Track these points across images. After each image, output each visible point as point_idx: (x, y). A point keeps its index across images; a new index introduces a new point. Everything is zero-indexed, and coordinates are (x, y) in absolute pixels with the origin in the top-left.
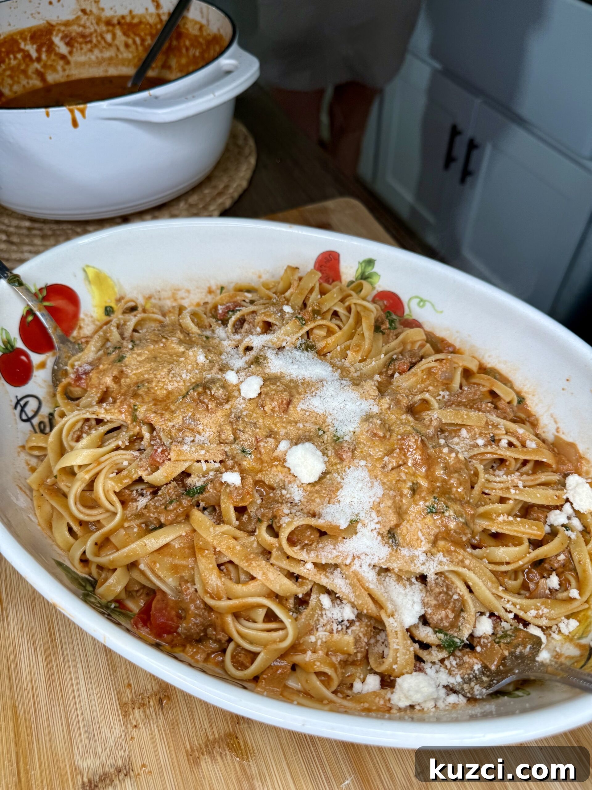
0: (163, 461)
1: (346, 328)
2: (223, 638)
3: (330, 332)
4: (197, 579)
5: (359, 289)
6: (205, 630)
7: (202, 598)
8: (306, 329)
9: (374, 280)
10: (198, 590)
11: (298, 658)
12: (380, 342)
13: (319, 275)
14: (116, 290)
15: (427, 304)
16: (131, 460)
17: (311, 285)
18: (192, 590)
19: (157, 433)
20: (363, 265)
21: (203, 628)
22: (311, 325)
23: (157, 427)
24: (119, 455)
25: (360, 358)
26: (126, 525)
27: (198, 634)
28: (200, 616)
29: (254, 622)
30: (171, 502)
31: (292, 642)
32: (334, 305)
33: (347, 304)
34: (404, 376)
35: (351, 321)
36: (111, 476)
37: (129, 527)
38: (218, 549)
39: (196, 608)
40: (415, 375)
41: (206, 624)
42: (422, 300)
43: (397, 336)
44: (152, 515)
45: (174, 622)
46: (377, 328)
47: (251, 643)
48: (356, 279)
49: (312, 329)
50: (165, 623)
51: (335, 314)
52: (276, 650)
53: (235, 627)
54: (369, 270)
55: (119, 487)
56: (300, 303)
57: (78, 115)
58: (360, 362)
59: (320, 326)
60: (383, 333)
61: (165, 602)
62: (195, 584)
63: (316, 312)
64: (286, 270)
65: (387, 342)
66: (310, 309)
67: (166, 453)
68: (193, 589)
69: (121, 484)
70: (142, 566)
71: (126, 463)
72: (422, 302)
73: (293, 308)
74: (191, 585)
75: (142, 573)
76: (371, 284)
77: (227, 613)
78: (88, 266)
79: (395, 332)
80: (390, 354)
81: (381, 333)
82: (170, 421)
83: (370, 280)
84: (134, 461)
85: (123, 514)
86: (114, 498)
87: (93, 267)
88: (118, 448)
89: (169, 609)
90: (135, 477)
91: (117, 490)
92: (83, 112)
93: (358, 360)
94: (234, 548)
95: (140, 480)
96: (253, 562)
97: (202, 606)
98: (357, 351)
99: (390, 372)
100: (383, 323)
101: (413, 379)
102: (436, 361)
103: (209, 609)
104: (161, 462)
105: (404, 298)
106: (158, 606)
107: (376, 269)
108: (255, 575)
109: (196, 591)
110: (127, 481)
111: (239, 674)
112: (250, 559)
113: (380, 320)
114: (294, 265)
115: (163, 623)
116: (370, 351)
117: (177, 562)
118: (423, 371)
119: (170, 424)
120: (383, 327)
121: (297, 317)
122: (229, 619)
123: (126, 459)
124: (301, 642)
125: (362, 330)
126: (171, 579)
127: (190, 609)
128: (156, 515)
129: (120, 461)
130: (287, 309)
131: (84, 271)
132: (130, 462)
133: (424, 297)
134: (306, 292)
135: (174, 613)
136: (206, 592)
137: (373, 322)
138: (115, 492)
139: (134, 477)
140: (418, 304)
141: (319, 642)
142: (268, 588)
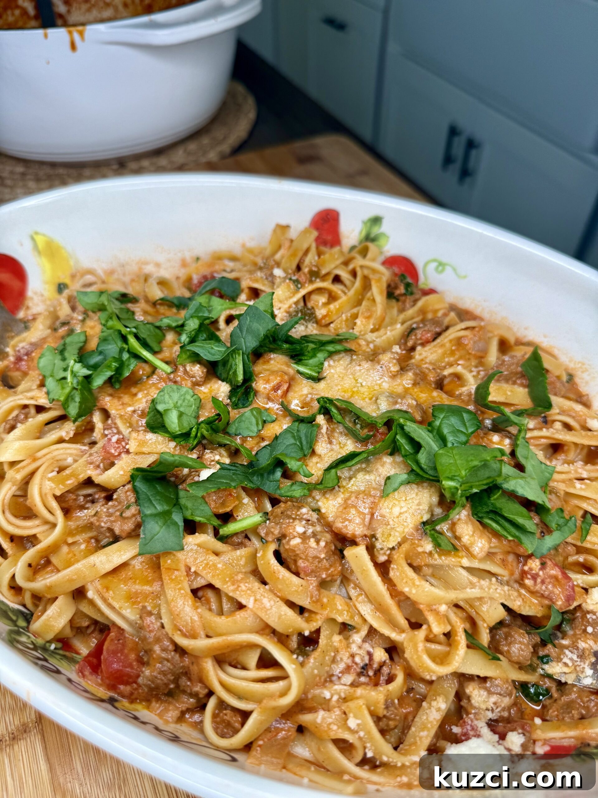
0: (120, 454)
1: (351, 293)
2: (201, 691)
3: (332, 298)
4: (163, 611)
5: (364, 252)
6: (176, 681)
7: (170, 636)
8: (303, 292)
9: (382, 241)
10: (165, 625)
11: (306, 718)
12: (395, 311)
13: (315, 234)
14: (71, 262)
15: (448, 270)
16: (77, 455)
17: (305, 246)
18: (157, 625)
19: (112, 420)
20: (369, 224)
21: (172, 678)
22: (309, 288)
23: (113, 412)
24: (62, 449)
25: (372, 327)
26: (70, 540)
27: (167, 685)
28: (168, 660)
29: (244, 668)
30: (128, 507)
31: (297, 695)
32: (336, 268)
33: (351, 267)
34: (427, 348)
35: (358, 283)
36: (50, 475)
37: (74, 543)
38: (193, 570)
39: (164, 650)
40: (442, 346)
41: (177, 672)
42: (441, 264)
43: (415, 301)
44: (103, 524)
45: (132, 668)
46: (391, 294)
47: (240, 697)
48: (361, 242)
49: (310, 293)
50: (121, 670)
51: (337, 279)
52: (274, 708)
53: (217, 675)
54: (375, 231)
55: (60, 489)
56: (294, 266)
58: (372, 331)
59: (319, 291)
60: (398, 300)
61: (121, 641)
62: (161, 618)
63: (314, 275)
64: (275, 231)
65: (402, 310)
66: (306, 270)
67: (123, 444)
68: (159, 624)
69: (63, 485)
70: (90, 594)
71: (70, 460)
72: (441, 266)
73: (285, 271)
74: (156, 619)
75: (92, 603)
76: (379, 247)
77: (206, 657)
78: (36, 233)
79: (413, 298)
80: (409, 323)
81: (394, 301)
82: (130, 406)
83: (376, 243)
84: (82, 456)
85: (66, 527)
86: (54, 505)
87: (43, 235)
88: (61, 441)
89: (126, 651)
90: (82, 477)
91: (58, 493)
93: (369, 330)
94: (215, 565)
95: (89, 482)
96: (242, 585)
97: (171, 647)
98: (368, 318)
99: (410, 344)
100: (396, 287)
101: (440, 351)
102: (466, 329)
103: (180, 650)
104: (116, 454)
105: (419, 263)
106: (112, 648)
107: (384, 228)
108: (244, 602)
109: (163, 627)
110: (71, 482)
111: (224, 743)
112: (237, 581)
113: (393, 285)
114: (283, 222)
115: (118, 671)
116: (383, 319)
117: (137, 587)
118: (451, 341)
119: (130, 409)
120: (397, 292)
121: (290, 279)
122: (209, 666)
123: (71, 455)
124: (310, 696)
125: (372, 295)
126: (129, 611)
127: (155, 652)
128: (108, 524)
129: (64, 456)
130: (278, 272)
131: (33, 239)
132: (77, 458)
133: (444, 260)
134: (300, 254)
135: (133, 656)
136: (177, 628)
137: (385, 285)
138: (56, 498)
139: (81, 476)
140: (436, 269)
141: (335, 698)
142: (262, 620)
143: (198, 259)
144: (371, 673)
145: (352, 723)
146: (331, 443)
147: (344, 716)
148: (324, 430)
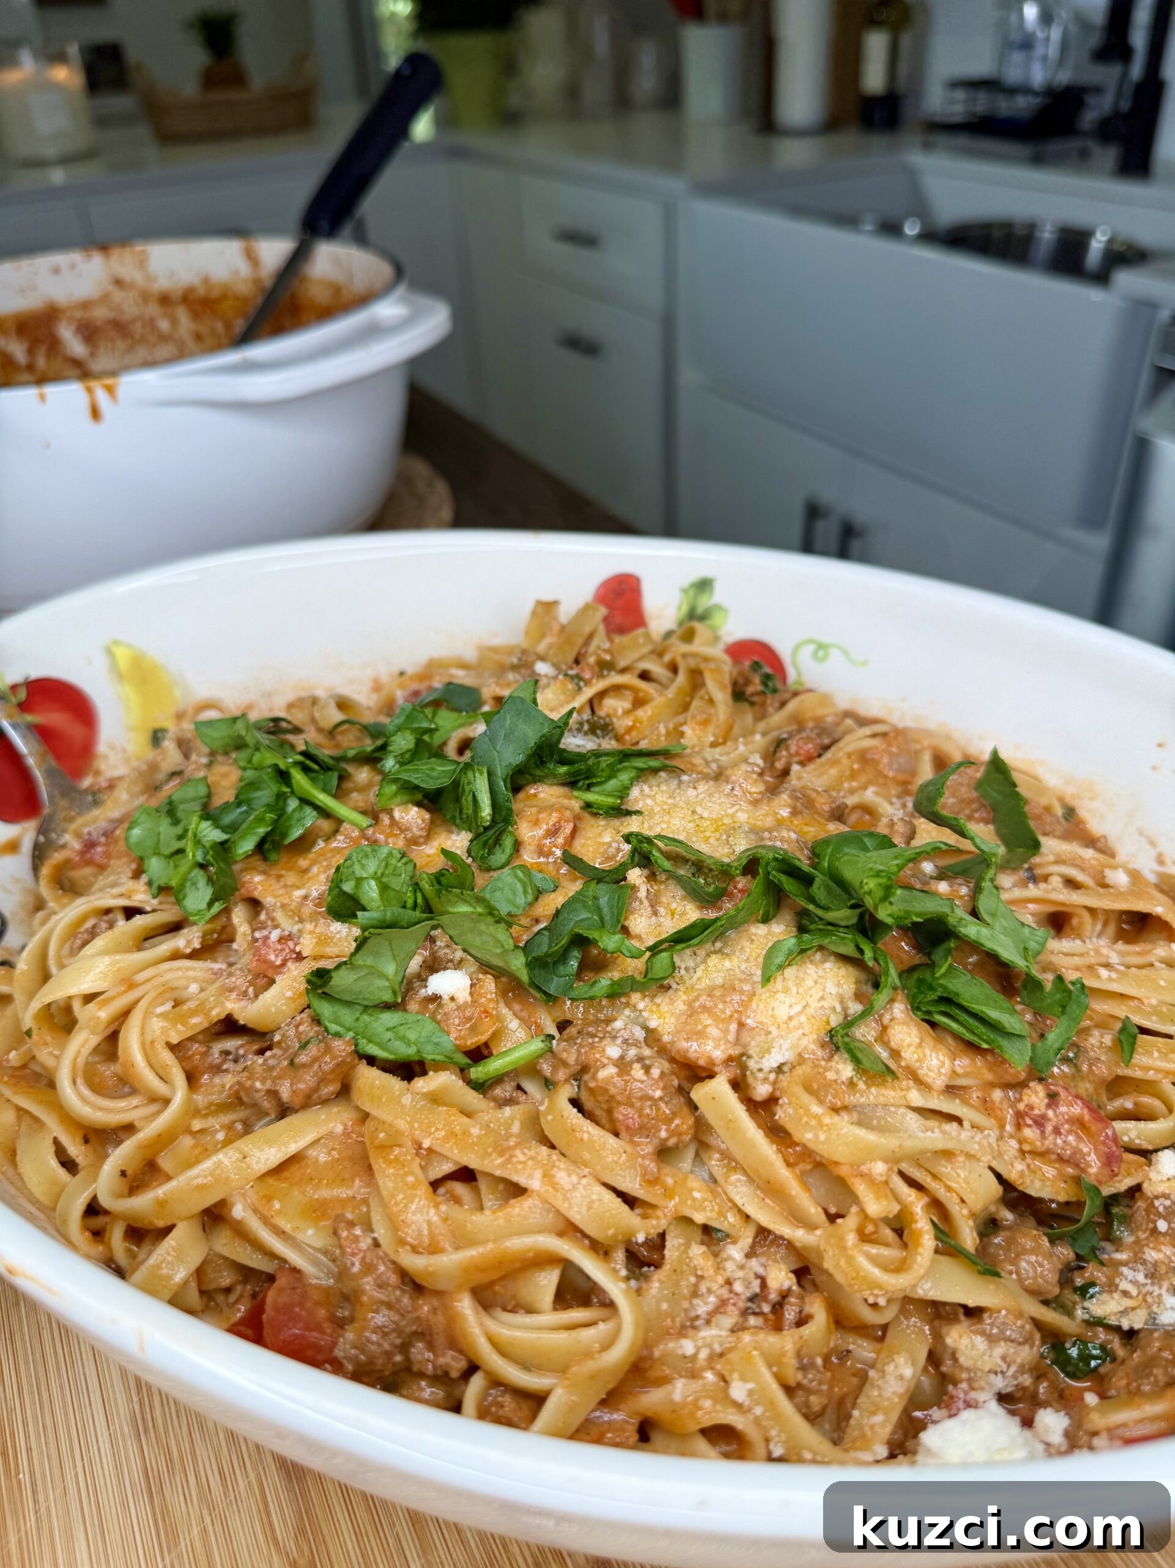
0: (284, 963)
1: (671, 693)
2: (453, 1363)
3: (639, 702)
4: (376, 1218)
5: (688, 636)
6: (404, 1348)
7: (393, 1257)
8: (588, 693)
9: (717, 619)
10: (381, 1241)
11: (651, 1400)
12: (749, 718)
13: (603, 611)
14: (178, 693)
15: (834, 653)
16: (206, 982)
17: (587, 629)
18: (365, 1243)
19: (267, 914)
20: (691, 593)
21: (398, 1341)
22: (599, 685)
23: (268, 900)
24: (179, 969)
25: (712, 739)
26: (197, 1125)
27: (388, 1355)
28: (389, 1306)
29: (530, 1311)
30: (304, 1046)
31: (633, 1343)
32: (642, 658)
33: (667, 658)
34: (811, 767)
35: (682, 678)
36: (160, 1010)
37: (202, 1131)
38: (426, 1144)
39: (381, 1286)
40: (835, 762)
41: (408, 1330)
42: (821, 646)
43: (783, 704)
44: (258, 1085)
45: (323, 1332)
46: (738, 695)
47: (526, 1367)
48: (681, 624)
49: (602, 694)
50: (302, 1336)
51: (645, 676)
52: (593, 1377)
53: (482, 1325)
54: (704, 602)
55: (178, 1032)
56: (570, 659)
57: (101, 395)
58: (713, 745)
59: (617, 689)
60: (752, 704)
61: (299, 1290)
62: (372, 1231)
63: (605, 667)
64: (534, 613)
65: (762, 716)
66: (592, 660)
67: (291, 944)
68: (369, 1241)
69: (183, 1025)
70: (238, 1211)
71: (194, 988)
72: (822, 649)
73: (555, 666)
74: (363, 1231)
75: (241, 1232)
76: (713, 629)
77: (459, 1289)
78: (117, 643)
79: (778, 698)
80: (775, 734)
81: (746, 704)
82: (298, 888)
83: (708, 622)
84: (214, 982)
85: (188, 1101)
86: (167, 1057)
87: (129, 646)
88: (176, 956)
89: (309, 1304)
90: (217, 1013)
91: (175, 1040)
92: (110, 390)
93: (708, 744)
94: (466, 1133)
95: (230, 1026)
96: (518, 1152)
97: (393, 1279)
98: (705, 723)
99: (779, 765)
100: (748, 682)
101: (833, 771)
102: (874, 736)
103: (414, 1285)
104: (278, 962)
105: (784, 651)
106: (282, 1301)
107: (719, 596)
108: (522, 1181)
109: (376, 1244)
110: (198, 1022)
112: (510, 1148)
113: (741, 681)
114: (548, 597)
115: (297, 1336)
116: (730, 728)
117: (325, 1193)
118: (849, 755)
119: (298, 893)
120: (750, 690)
121: (566, 675)
122: (465, 1306)
123: (195, 979)
124: (657, 1353)
125: (708, 693)
126: (310, 1232)
127: (363, 1292)
128: (268, 1085)
129: (183, 982)
130: (542, 668)
131: (109, 652)
132: (204, 985)
133: (825, 639)
134: (580, 641)
135: (322, 1313)
136: (402, 1242)
137: (727, 680)
138: (173, 1048)
139: (214, 1013)
140: (815, 655)
141: (703, 1354)
142: (558, 1213)
143: (402, 674)
144: (766, 1308)
145: (738, 1391)
146: (655, 913)
147: (722, 1384)
148: (642, 893)
